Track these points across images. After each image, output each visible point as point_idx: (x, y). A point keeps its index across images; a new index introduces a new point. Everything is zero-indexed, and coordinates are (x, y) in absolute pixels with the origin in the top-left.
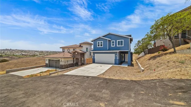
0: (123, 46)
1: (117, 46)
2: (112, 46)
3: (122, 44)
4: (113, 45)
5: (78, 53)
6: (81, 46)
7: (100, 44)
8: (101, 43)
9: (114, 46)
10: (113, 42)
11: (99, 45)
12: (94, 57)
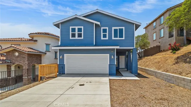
0: (124, 38)
1: (113, 38)
2: (102, 38)
3: (121, 36)
4: (105, 36)
5: (21, 53)
6: (34, 39)
7: (77, 33)
8: (80, 30)
9: (107, 38)
10: (105, 31)
11: (73, 35)
12: (62, 60)
